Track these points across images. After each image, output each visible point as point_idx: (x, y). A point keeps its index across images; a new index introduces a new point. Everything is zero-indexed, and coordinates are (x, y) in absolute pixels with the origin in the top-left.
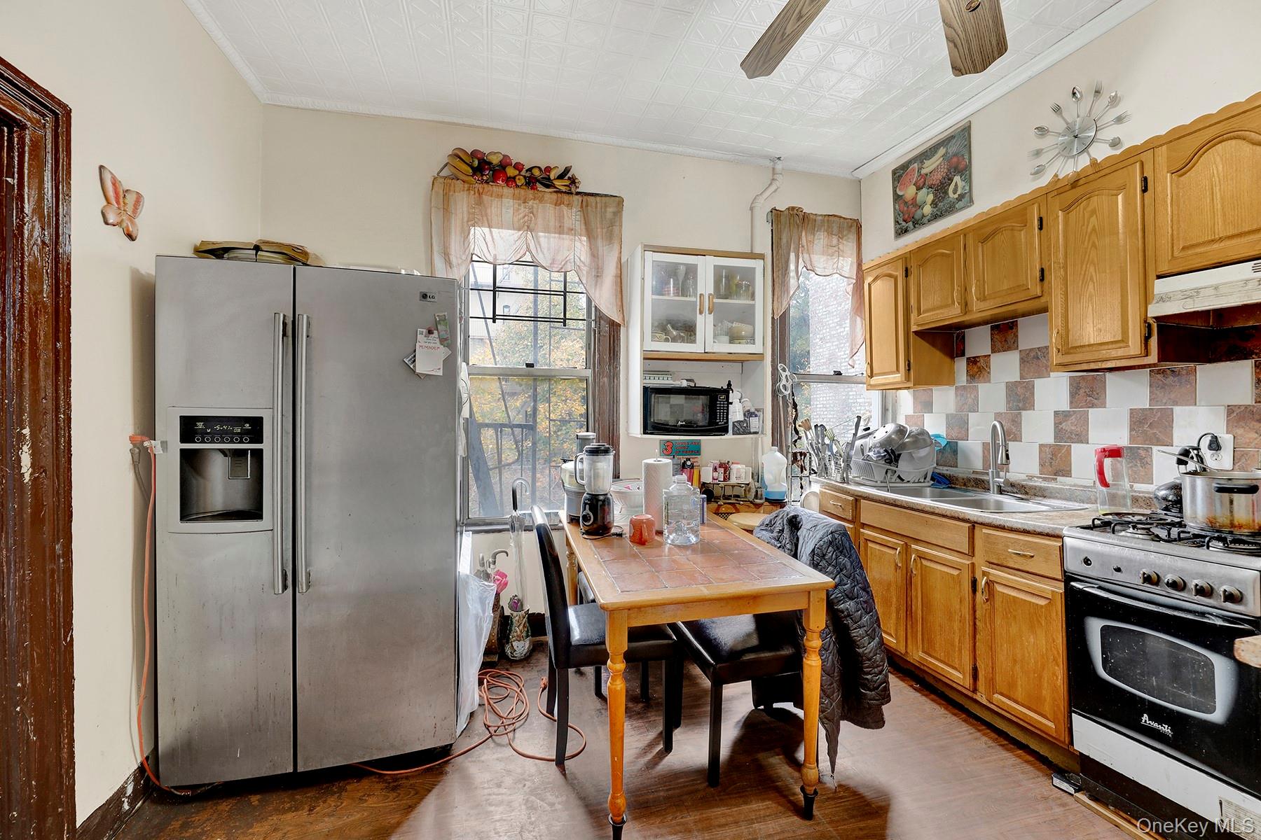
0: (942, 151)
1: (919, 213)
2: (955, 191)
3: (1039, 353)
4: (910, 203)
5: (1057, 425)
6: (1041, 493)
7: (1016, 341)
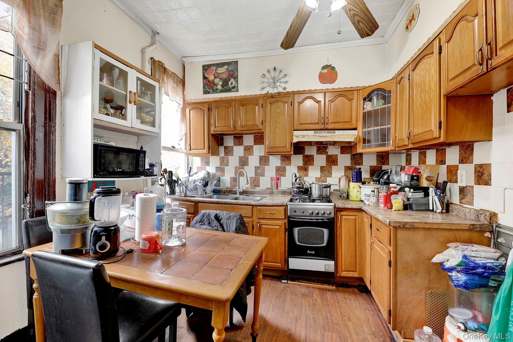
0: (226, 67)
1: (215, 87)
2: (232, 84)
3: (250, 147)
4: (211, 82)
5: (255, 171)
6: (252, 193)
7: (242, 143)
